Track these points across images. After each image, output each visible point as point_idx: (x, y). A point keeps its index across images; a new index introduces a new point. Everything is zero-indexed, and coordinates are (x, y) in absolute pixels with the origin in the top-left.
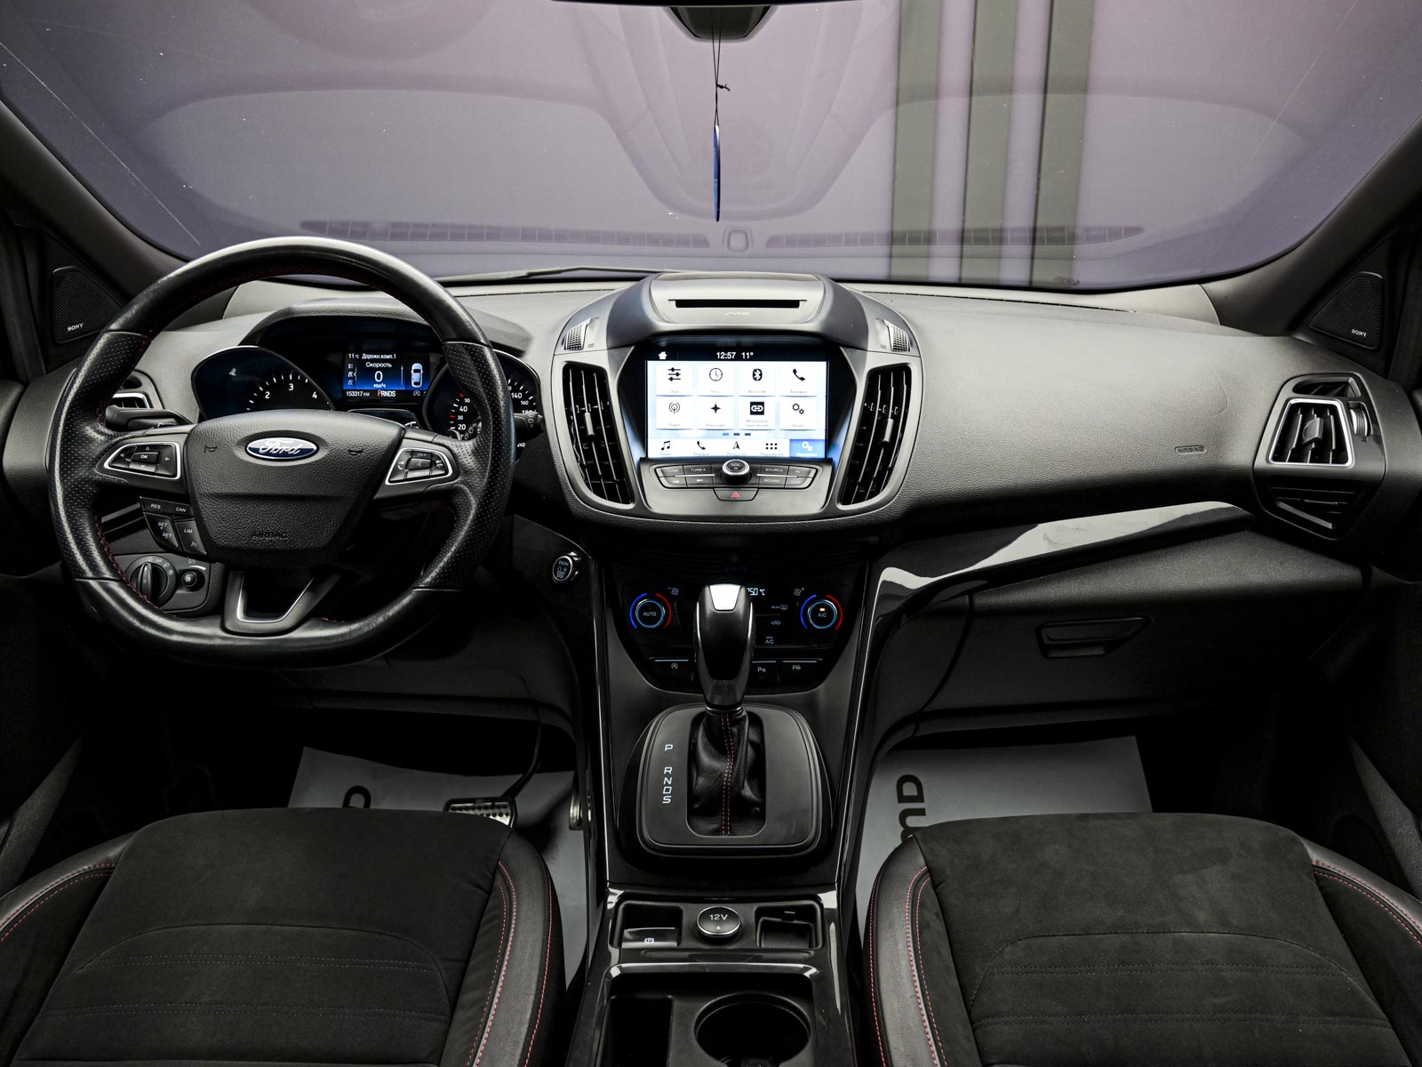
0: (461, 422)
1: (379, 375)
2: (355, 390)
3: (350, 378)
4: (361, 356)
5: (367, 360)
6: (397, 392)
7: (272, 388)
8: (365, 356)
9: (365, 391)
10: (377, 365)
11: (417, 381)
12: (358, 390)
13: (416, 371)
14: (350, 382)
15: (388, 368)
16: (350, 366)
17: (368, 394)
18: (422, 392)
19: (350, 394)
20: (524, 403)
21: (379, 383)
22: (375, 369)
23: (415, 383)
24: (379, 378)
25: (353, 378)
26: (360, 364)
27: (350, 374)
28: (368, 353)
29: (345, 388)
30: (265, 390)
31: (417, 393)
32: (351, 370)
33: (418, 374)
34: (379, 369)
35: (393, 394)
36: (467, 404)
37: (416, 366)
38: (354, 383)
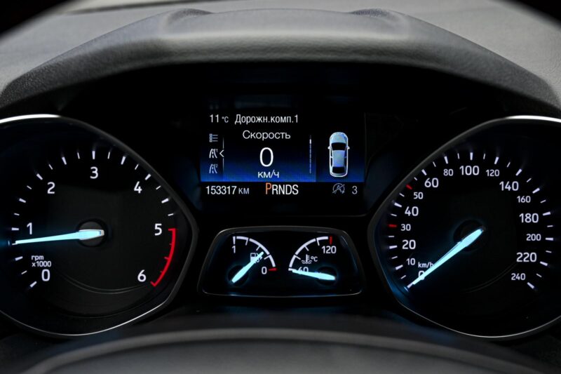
0: (408, 236)
1: (267, 154)
2: (221, 184)
3: (213, 161)
4: (233, 118)
5: (244, 126)
6: (302, 186)
7: (59, 175)
8: (240, 119)
9: (240, 185)
10: (263, 136)
11: (341, 164)
12: (227, 184)
13: (337, 146)
14: (213, 168)
15: (283, 141)
16: (211, 138)
17: (247, 191)
18: (348, 186)
19: (212, 190)
20: (522, 200)
21: (267, 170)
22: (260, 144)
23: (335, 170)
24: (267, 160)
25: (218, 161)
26: (231, 135)
27: (212, 152)
28: (245, 113)
29: (204, 179)
30: (47, 179)
31: (340, 189)
32: (213, 145)
33: (342, 152)
34: (268, 143)
35: (294, 190)
36: (418, 203)
37: (335, 137)
38: (220, 169)
